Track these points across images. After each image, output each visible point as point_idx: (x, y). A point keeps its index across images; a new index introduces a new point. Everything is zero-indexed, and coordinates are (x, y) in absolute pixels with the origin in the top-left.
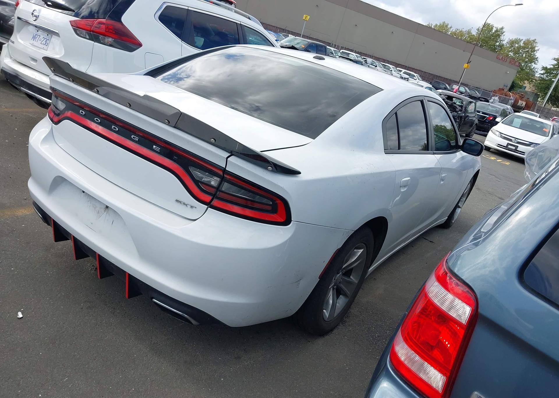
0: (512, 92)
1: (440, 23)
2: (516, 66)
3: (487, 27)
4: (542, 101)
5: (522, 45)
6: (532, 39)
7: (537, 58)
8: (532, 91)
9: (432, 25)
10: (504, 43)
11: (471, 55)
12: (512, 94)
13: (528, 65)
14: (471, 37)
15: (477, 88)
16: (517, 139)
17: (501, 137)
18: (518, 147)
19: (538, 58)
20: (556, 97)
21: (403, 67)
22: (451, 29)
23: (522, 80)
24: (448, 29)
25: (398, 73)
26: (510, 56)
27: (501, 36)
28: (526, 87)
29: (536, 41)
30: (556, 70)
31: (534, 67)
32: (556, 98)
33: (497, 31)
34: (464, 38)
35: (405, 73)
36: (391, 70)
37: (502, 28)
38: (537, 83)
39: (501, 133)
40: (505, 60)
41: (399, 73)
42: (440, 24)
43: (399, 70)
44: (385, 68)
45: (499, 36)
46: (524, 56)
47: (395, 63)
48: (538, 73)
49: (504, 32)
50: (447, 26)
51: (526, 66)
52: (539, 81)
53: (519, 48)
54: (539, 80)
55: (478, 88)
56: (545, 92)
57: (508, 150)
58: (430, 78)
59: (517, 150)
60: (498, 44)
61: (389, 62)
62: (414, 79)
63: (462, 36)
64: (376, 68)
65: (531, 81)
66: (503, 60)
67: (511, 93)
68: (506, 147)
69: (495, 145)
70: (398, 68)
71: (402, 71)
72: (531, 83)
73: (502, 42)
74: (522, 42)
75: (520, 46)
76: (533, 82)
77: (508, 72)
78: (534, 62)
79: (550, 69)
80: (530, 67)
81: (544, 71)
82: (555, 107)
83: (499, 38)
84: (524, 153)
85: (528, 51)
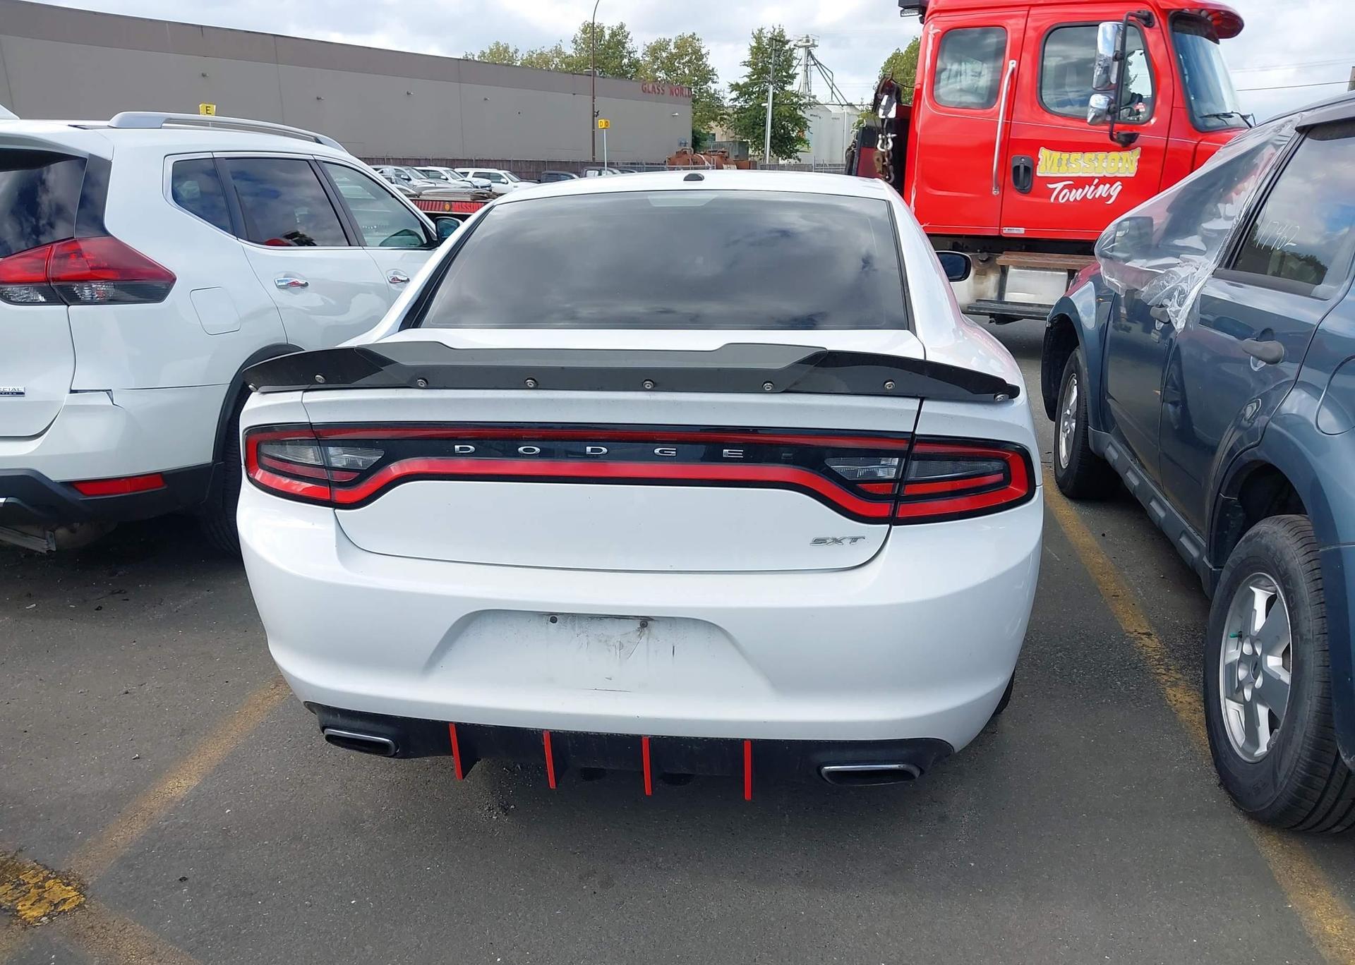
0: (702, 152)
1: (489, 47)
2: (686, 96)
3: (592, 31)
4: (757, 153)
5: (674, 51)
6: (688, 34)
7: (713, 69)
8: (732, 140)
9: (473, 55)
10: (638, 55)
11: (594, 98)
12: (706, 156)
13: (702, 89)
14: (567, 60)
15: (631, 164)
19: (715, 70)
20: (780, 138)
21: (465, 164)
22: (519, 55)
23: (703, 121)
24: (511, 55)
25: (463, 181)
26: (659, 79)
27: (625, 43)
28: (714, 135)
29: (697, 37)
30: (756, 84)
31: (715, 90)
32: (779, 140)
33: (613, 35)
34: (554, 66)
35: (476, 175)
36: (444, 177)
37: (622, 27)
38: (733, 120)
40: (661, 91)
41: (465, 179)
42: (491, 50)
43: (462, 173)
44: (429, 177)
45: (621, 44)
46: (687, 72)
47: (444, 159)
48: (727, 100)
49: (628, 34)
50: (506, 49)
51: (700, 91)
52: (736, 116)
53: (672, 57)
54: (734, 113)
55: (634, 164)
56: (756, 135)
58: (532, 170)
60: (626, 61)
61: (429, 162)
62: (504, 183)
63: (547, 63)
64: (411, 182)
65: (722, 119)
66: (657, 91)
67: (701, 154)
70: (458, 170)
71: (468, 173)
72: (722, 123)
73: (632, 55)
74: (672, 46)
75: (671, 53)
76: (725, 119)
77: (677, 114)
78: (710, 78)
79: (745, 85)
80: (707, 92)
81: (737, 92)
82: (786, 158)
83: (624, 48)
85: (689, 61)
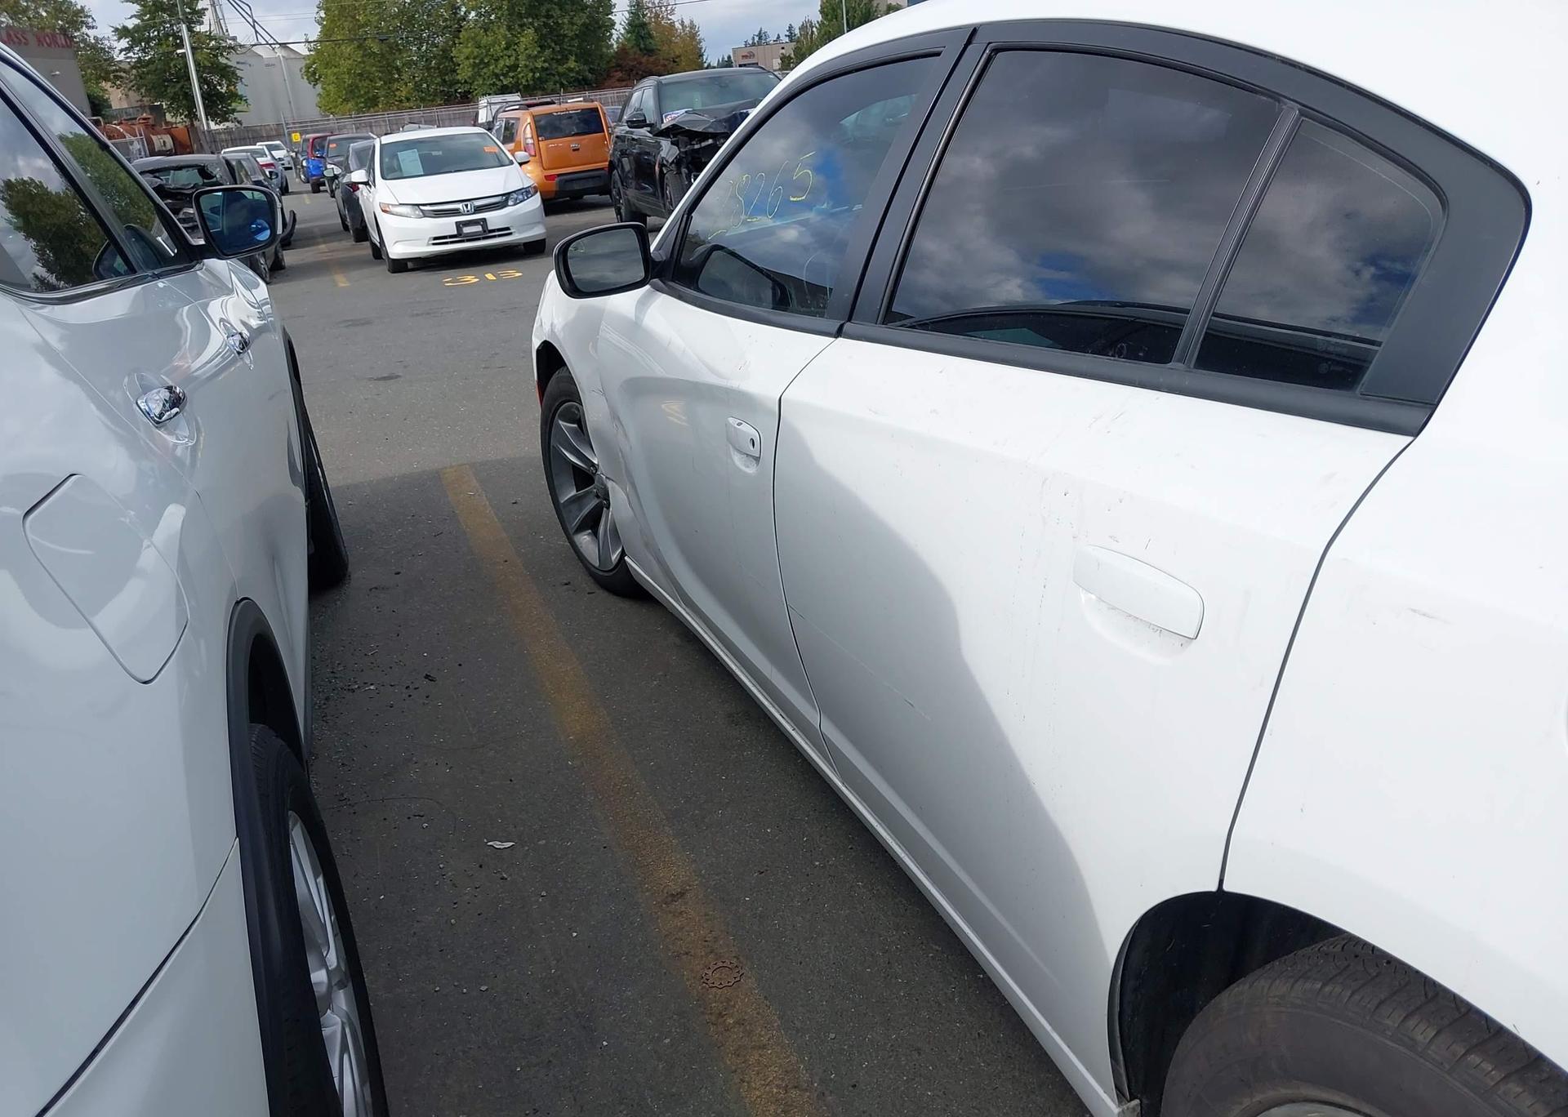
2: (63, 46)
16: (469, 203)
17: (425, 216)
18: (484, 220)
39: (418, 205)
57: (468, 241)
59: (490, 228)
65: (116, 77)
68: (459, 236)
69: (428, 245)
72: (118, 82)
76: (121, 77)
80: (84, 41)
81: (127, 40)
82: (220, 122)
84: (508, 229)
